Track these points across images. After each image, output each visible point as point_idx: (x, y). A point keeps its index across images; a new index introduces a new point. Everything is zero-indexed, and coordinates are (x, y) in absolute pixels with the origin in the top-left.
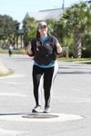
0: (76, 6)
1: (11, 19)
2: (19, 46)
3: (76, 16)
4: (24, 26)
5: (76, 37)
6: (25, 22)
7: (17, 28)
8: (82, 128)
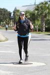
0: (42, 3)
1: (7, 10)
2: (11, 25)
3: (42, 9)
4: (14, 15)
5: (42, 20)
6: (14, 12)
7: (10, 15)
8: (45, 70)
